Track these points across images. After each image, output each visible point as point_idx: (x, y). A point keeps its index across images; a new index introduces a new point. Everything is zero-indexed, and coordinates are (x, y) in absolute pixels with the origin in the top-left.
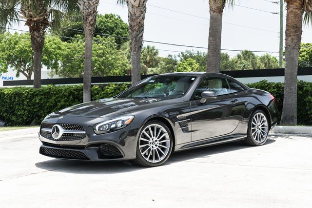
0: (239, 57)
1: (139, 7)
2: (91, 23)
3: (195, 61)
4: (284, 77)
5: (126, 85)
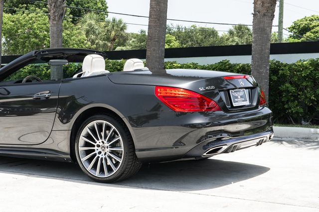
0: (231, 33)
3: (174, 38)
4: (251, 56)
5: (45, 66)
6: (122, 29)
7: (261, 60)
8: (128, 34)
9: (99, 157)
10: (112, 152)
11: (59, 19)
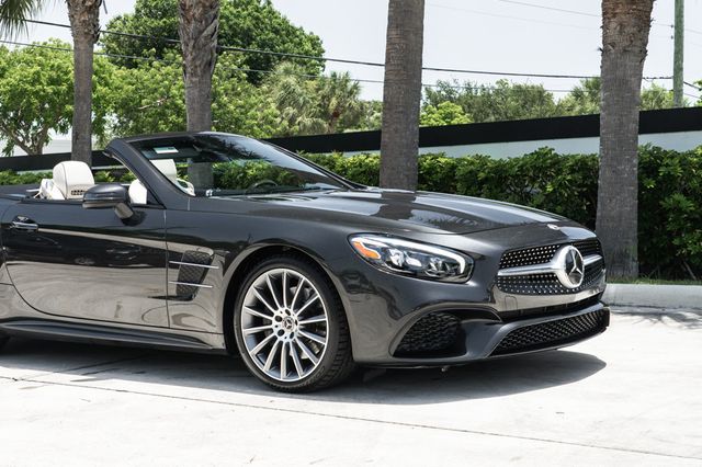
0: (578, 95)
4: (598, 139)
6: (351, 93)
8: (363, 105)
11: (204, 72)
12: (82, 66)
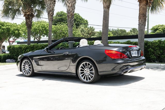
0: (131, 31)
1: (71, 7)
2: (51, 15)
3: (111, 33)
4: (138, 39)
5: (67, 43)
6: (93, 30)
7: (141, 40)
8: (95, 32)
9: (86, 75)
10: (90, 73)
11: (71, 27)
12: (50, 25)
